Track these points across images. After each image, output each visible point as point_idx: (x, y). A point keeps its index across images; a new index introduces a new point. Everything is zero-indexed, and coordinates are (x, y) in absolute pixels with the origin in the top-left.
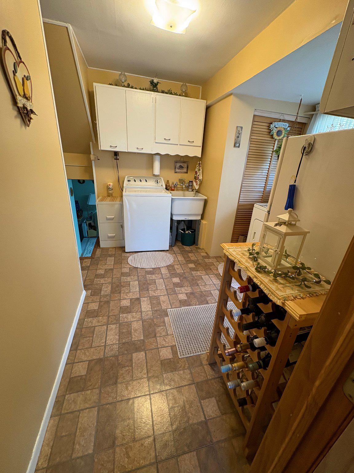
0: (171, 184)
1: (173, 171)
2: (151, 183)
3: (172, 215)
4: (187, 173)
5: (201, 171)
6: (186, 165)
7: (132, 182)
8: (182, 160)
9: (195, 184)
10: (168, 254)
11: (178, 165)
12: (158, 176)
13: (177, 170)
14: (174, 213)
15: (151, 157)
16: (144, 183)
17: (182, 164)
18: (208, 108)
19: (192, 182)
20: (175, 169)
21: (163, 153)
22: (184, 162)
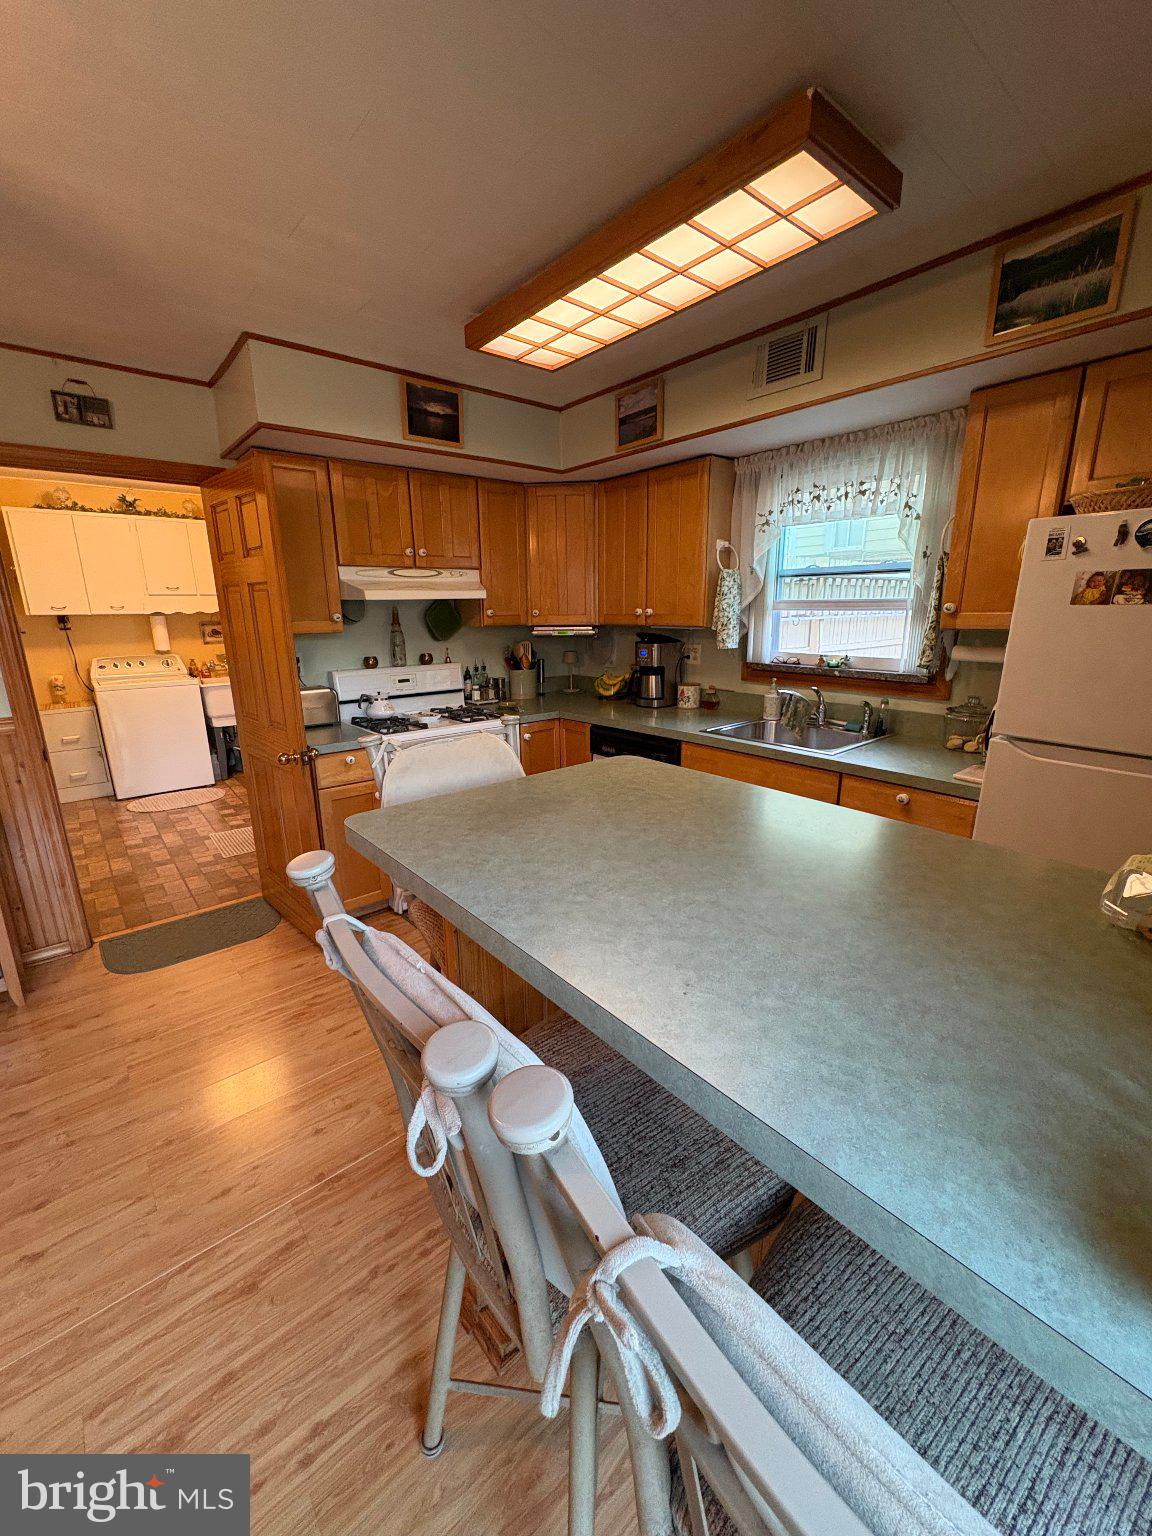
0: (199, 665)
1: (200, 641)
2: (155, 667)
3: (207, 718)
7: (110, 670)
8: (215, 619)
11: (208, 629)
12: (168, 652)
13: (208, 639)
14: (212, 713)
15: (144, 621)
16: (136, 669)
17: (215, 627)
20: (204, 636)
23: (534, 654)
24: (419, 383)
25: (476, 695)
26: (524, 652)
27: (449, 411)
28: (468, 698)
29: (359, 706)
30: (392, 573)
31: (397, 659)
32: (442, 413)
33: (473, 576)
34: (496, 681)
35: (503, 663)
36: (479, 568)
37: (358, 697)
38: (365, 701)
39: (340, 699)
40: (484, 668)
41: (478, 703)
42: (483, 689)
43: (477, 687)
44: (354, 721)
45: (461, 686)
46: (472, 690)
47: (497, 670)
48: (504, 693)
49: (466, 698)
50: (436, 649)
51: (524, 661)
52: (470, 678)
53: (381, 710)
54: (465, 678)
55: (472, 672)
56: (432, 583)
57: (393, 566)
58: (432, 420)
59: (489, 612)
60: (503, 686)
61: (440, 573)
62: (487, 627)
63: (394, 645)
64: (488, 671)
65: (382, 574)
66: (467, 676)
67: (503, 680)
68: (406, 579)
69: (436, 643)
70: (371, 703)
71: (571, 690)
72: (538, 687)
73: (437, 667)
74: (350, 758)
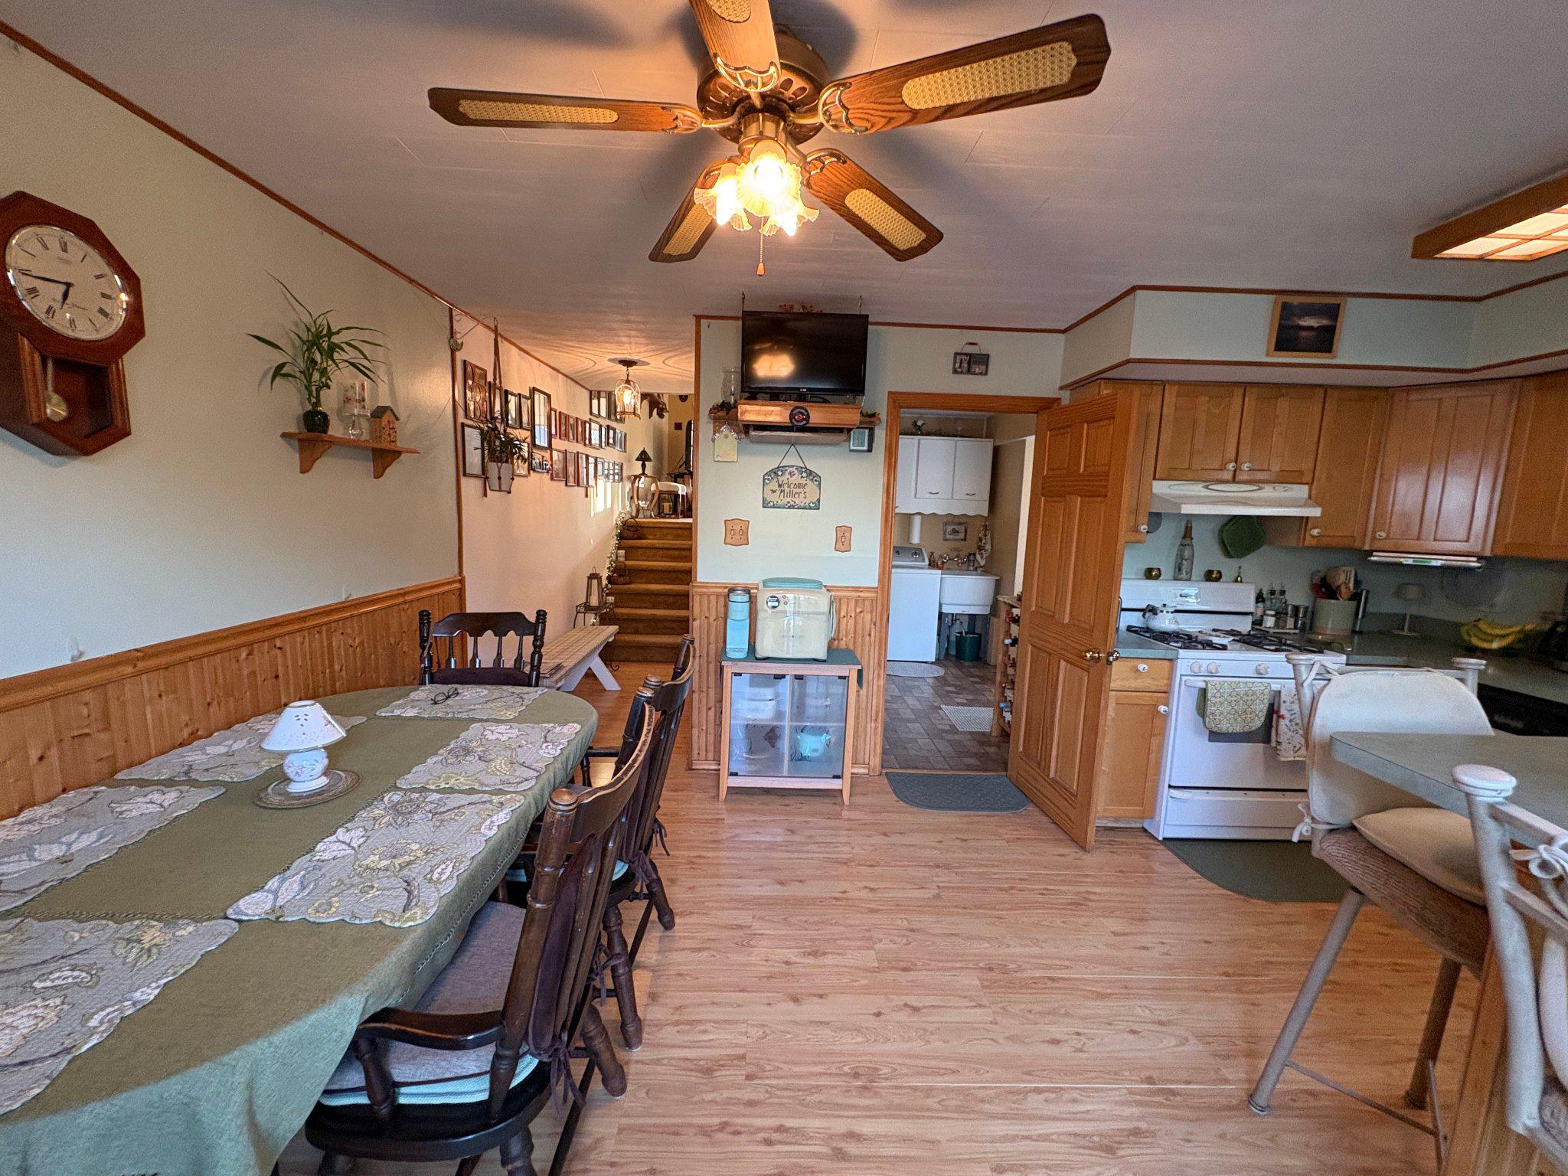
1: (942, 538)
3: (940, 605)
4: (965, 540)
5: (988, 537)
6: (962, 528)
8: (956, 520)
9: (978, 557)
10: (934, 667)
11: (950, 528)
13: (948, 537)
14: (944, 602)
17: (956, 528)
18: (996, 451)
19: (974, 554)
20: (946, 534)
21: (927, 512)
22: (960, 524)
23: (1357, 583)
24: (1296, 300)
25: (1269, 622)
26: (1344, 578)
27: (1325, 322)
28: (1258, 623)
29: (1144, 616)
30: (1207, 487)
31: (1181, 572)
32: (1316, 325)
33: (1301, 491)
34: (1296, 609)
35: (1308, 589)
36: (1310, 484)
37: (1144, 606)
38: (1150, 611)
39: (1124, 606)
40: (1283, 592)
41: (1272, 631)
42: (1280, 615)
43: (1273, 613)
44: (1130, 629)
45: (1251, 609)
46: (1264, 614)
47: (1298, 596)
48: (1304, 624)
49: (1254, 623)
50: (1228, 566)
51: (1343, 588)
52: (1263, 601)
53: (1164, 622)
54: (1257, 601)
55: (1265, 595)
56: (1249, 498)
57: (1208, 482)
58: (1304, 334)
59: (1315, 532)
60: (1305, 616)
61: (1260, 489)
62: (1308, 548)
63: (1180, 557)
64: (1287, 596)
65: (1197, 489)
66: (1260, 598)
67: (1306, 608)
68: (1222, 494)
69: (1228, 560)
70: (1156, 614)
71: (1406, 633)
72: (1355, 624)
73: (1225, 585)
74: (1142, 666)
